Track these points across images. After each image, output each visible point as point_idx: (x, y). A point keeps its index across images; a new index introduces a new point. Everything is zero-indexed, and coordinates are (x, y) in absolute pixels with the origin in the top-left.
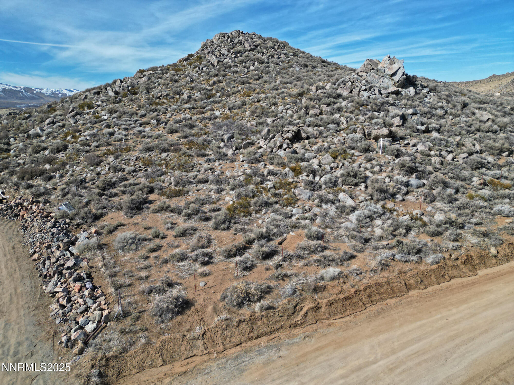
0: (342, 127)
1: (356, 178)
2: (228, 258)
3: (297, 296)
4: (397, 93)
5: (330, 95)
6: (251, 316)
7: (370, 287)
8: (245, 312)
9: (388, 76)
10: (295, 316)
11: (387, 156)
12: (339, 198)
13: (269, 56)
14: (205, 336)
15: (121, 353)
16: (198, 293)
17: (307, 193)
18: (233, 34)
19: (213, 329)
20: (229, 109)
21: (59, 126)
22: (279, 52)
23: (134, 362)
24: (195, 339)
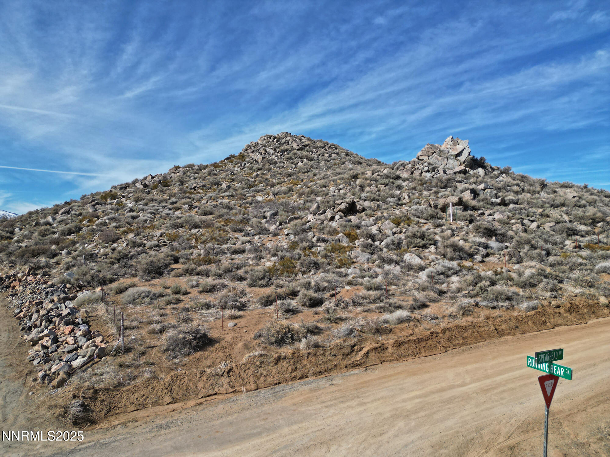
0: (404, 201)
1: (423, 240)
2: (266, 306)
3: (354, 337)
4: (464, 172)
5: (387, 176)
6: (294, 353)
7: (449, 329)
8: (286, 350)
9: (452, 157)
10: (352, 356)
11: (459, 222)
12: (404, 259)
13: (319, 155)
14: (231, 373)
15: (115, 387)
16: (226, 332)
17: (366, 255)
18: (280, 135)
19: (243, 366)
20: (273, 194)
21: (76, 214)
22: (330, 152)
23: (132, 398)
24: (217, 375)
